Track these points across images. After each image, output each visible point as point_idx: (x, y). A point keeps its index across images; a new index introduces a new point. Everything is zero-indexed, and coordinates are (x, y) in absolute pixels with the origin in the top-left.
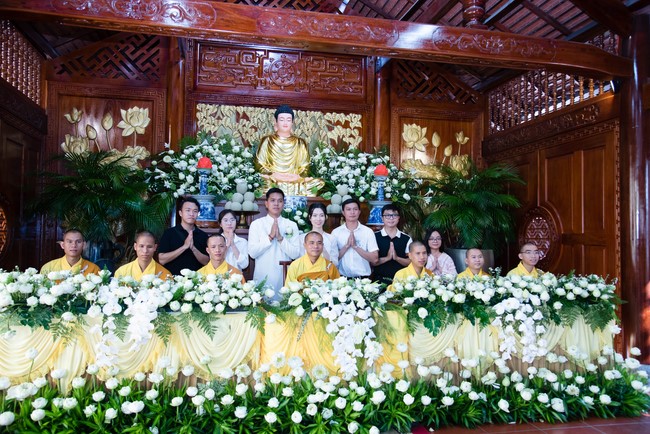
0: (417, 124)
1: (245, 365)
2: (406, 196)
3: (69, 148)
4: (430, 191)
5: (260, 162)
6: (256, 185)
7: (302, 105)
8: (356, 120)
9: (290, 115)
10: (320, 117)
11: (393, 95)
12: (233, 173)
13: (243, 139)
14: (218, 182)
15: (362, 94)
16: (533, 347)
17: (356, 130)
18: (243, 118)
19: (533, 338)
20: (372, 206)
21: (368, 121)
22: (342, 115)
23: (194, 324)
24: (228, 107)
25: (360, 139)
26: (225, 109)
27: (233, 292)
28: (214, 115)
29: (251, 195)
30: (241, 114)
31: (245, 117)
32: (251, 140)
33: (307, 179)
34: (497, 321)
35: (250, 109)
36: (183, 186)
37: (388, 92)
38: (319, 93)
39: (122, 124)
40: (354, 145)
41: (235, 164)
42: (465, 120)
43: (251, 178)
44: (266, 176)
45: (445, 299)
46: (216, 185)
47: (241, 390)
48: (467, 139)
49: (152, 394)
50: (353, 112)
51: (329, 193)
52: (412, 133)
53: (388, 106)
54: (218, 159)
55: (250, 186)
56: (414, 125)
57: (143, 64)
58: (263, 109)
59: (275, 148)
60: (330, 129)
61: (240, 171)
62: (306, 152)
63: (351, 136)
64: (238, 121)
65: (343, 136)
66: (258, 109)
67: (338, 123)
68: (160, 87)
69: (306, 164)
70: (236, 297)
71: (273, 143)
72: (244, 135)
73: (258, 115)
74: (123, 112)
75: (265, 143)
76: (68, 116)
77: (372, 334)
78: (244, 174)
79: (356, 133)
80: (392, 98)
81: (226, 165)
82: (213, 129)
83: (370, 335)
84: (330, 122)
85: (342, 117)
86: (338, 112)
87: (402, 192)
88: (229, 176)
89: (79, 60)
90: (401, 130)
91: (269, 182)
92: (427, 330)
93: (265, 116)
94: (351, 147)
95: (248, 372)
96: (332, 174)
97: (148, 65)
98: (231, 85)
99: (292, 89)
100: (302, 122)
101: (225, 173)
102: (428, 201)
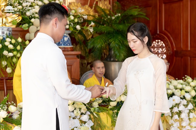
2: (78, 27)
4: (92, 23)
51: (27, 25)
87: (76, 24)
96: (26, 11)
102: (91, 30)
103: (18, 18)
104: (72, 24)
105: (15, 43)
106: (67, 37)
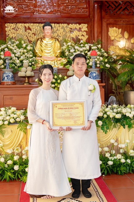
0: (116, 27)
1: (19, 147)
2: (108, 66)
4: (120, 62)
5: (37, 51)
6: (33, 63)
7: (57, 21)
8: (84, 27)
9: (50, 27)
10: (66, 27)
11: (103, 13)
12: (22, 58)
13: (29, 40)
14: (15, 62)
15: (87, 14)
17: (85, 32)
18: (28, 29)
20: (90, 71)
21: (91, 27)
22: (78, 24)
24: (20, 24)
25: (87, 37)
26: (19, 25)
27: (12, 115)
28: (14, 29)
29: (30, 68)
30: (27, 27)
31: (29, 29)
32: (33, 40)
33: (59, 59)
35: (32, 24)
37: (101, 12)
38: (65, 15)
40: (84, 39)
41: (24, 53)
43: (31, 60)
44: (39, 58)
45: (111, 116)
46: (14, 64)
47: (16, 158)
50: (83, 23)
51: (69, 65)
52: (114, 32)
53: (101, 19)
54: (15, 51)
55: (30, 64)
56: (115, 28)
58: (38, 24)
59: (43, 44)
60: (72, 32)
61: (26, 56)
62: (59, 45)
63: (83, 35)
64: (26, 31)
65: (79, 36)
67: (76, 29)
69: (59, 51)
70: (13, 118)
71: (42, 41)
72: (29, 38)
73: (36, 27)
75: (39, 42)
78: (28, 58)
79: (85, 33)
80: (103, 15)
81: (19, 54)
82: (14, 36)
84: (71, 29)
85: (77, 26)
86: (76, 23)
87: (106, 63)
88: (20, 59)
90: (108, 31)
91: (40, 61)
92: (102, 131)
93: (39, 27)
94: (81, 41)
95: (20, 150)
96: (71, 56)
98: (21, 13)
99: (52, 13)
100: (57, 29)
101: (18, 58)
102: (118, 67)
103: (64, 61)
104: (103, 63)
105: (57, 78)
106: (95, 73)
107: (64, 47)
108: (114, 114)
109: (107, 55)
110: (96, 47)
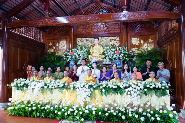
3: (49, 51)
6: (86, 58)
8: (118, 38)
10: (108, 38)
11: (128, 30)
15: (119, 31)
16: (136, 102)
17: (118, 41)
19: (136, 99)
21: (121, 38)
23: (48, 91)
25: (119, 43)
26: (83, 39)
28: (81, 41)
30: (87, 40)
34: (125, 94)
35: (89, 38)
36: (69, 59)
37: (127, 30)
38: (107, 32)
39: (60, 45)
40: (118, 45)
42: (151, 35)
43: (85, 56)
46: (77, 58)
48: (152, 40)
49: (39, 106)
50: (117, 36)
52: (135, 40)
53: (127, 33)
54: (78, 52)
55: (84, 58)
56: (135, 38)
57: (64, 30)
58: (93, 38)
59: (94, 48)
60: (111, 41)
62: (102, 48)
63: (117, 43)
65: (114, 43)
66: (91, 38)
67: (113, 40)
68: (68, 35)
72: (88, 45)
74: (60, 42)
75: (92, 47)
76: (49, 44)
77: (89, 95)
80: (128, 31)
81: (80, 53)
82: (81, 44)
83: (89, 96)
84: (110, 39)
85: (114, 38)
87: (126, 57)
89: (51, 31)
90: (131, 40)
92: (104, 95)
96: (107, 54)
97: (65, 30)
99: (100, 32)
100: (103, 40)
101: (79, 55)
102: (134, 60)
103: (103, 56)
104: (124, 57)
106: (118, 63)
107: (105, 49)
108: (113, 86)
109: (128, 53)
110: (122, 49)
